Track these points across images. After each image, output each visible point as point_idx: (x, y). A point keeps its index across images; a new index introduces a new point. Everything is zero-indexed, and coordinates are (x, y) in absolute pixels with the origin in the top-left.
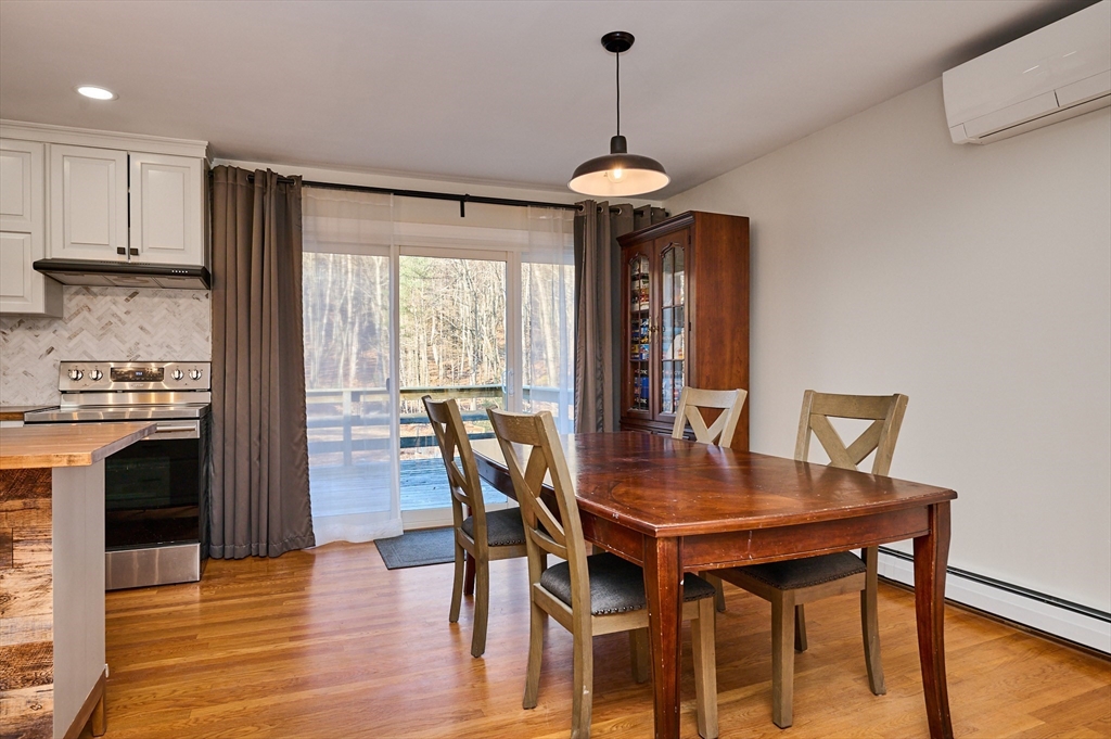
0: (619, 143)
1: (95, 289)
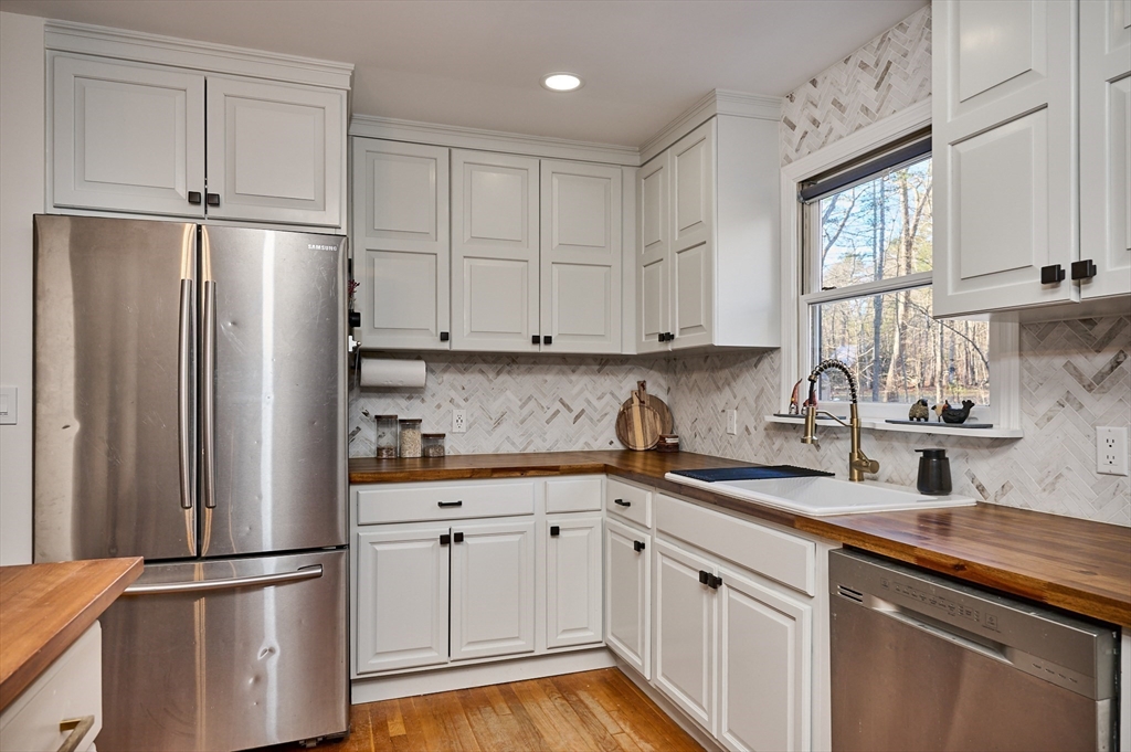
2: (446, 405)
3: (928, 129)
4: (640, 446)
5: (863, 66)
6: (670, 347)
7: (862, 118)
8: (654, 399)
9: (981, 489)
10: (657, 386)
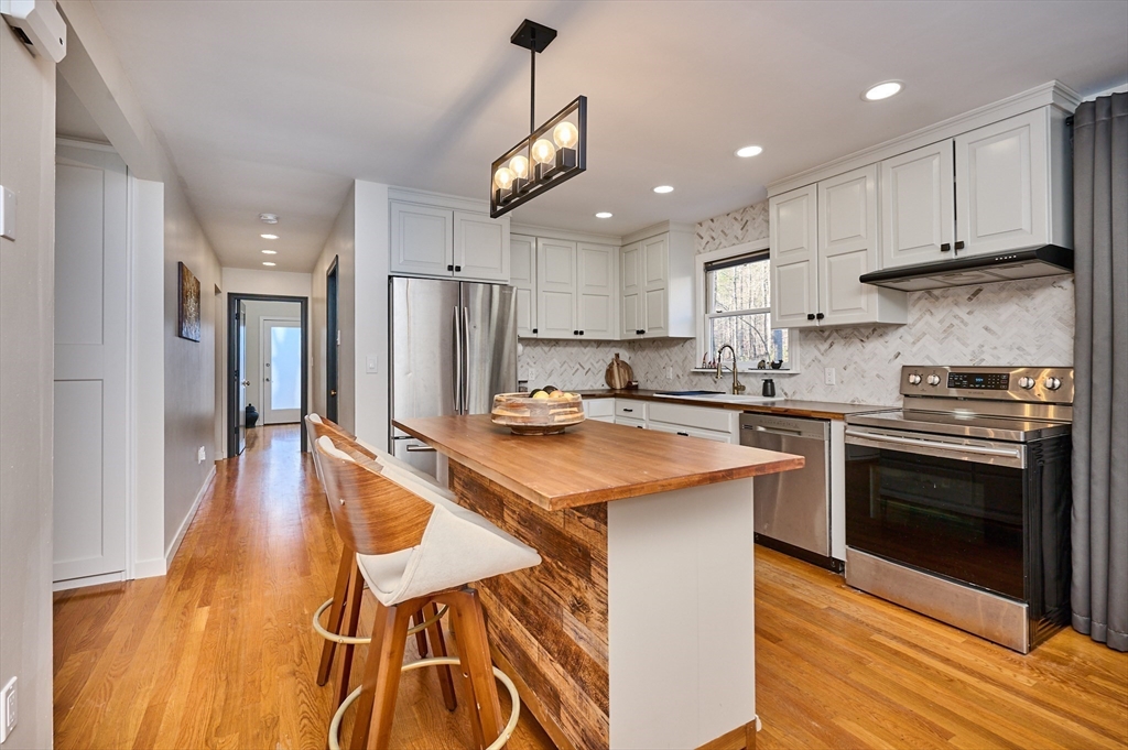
1: (936, 292)
2: (526, 366)
3: (768, 249)
4: (618, 387)
5: (736, 219)
6: (642, 336)
7: (735, 241)
8: (623, 362)
9: (786, 394)
10: (625, 356)
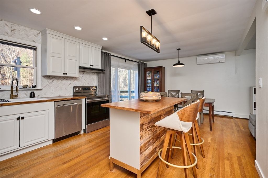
0: (179, 61)
